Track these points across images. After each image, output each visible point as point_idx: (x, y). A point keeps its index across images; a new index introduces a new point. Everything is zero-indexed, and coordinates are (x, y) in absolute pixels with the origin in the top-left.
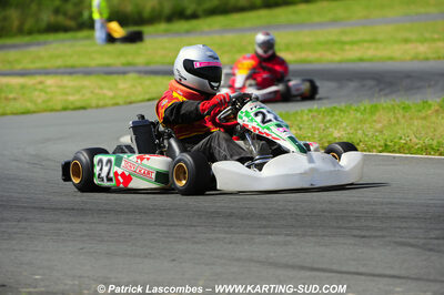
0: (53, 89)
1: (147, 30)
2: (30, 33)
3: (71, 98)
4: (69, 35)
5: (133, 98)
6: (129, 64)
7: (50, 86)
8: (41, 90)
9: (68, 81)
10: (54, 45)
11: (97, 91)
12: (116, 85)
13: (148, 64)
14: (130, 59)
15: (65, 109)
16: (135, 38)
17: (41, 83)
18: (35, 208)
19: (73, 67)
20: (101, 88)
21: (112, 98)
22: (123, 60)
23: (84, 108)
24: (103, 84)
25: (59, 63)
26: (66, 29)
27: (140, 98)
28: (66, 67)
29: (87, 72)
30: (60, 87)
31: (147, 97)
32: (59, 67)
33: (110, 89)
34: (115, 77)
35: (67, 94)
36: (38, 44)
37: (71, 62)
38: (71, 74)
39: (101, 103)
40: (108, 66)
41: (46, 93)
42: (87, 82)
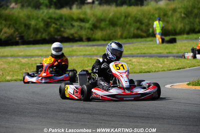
0: (135, 63)
1: (178, 37)
2: (126, 38)
3: (143, 67)
4: (143, 39)
5: (171, 68)
6: (170, 53)
7: (134, 62)
8: (130, 64)
9: (142, 60)
10: (136, 44)
11: (155, 64)
12: (164, 62)
13: (178, 53)
14: (170, 50)
15: (141, 72)
16: (173, 41)
17: (130, 60)
18: (126, 116)
19: (144, 54)
20: (157, 63)
21: (162, 68)
22: (167, 51)
23: (149, 72)
24: (158, 61)
25: (139, 52)
26: (142, 37)
27: (174, 68)
28: (141, 54)
29: (151, 56)
30: (138, 62)
31: (177, 67)
32: (138, 54)
33: (161, 64)
34: (163, 58)
35: (142, 66)
36: (129, 43)
37: (144, 51)
38: (144, 57)
39: (157, 70)
40: (160, 53)
41: (132, 65)
42: (151, 60)
